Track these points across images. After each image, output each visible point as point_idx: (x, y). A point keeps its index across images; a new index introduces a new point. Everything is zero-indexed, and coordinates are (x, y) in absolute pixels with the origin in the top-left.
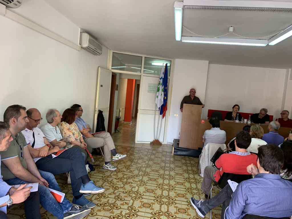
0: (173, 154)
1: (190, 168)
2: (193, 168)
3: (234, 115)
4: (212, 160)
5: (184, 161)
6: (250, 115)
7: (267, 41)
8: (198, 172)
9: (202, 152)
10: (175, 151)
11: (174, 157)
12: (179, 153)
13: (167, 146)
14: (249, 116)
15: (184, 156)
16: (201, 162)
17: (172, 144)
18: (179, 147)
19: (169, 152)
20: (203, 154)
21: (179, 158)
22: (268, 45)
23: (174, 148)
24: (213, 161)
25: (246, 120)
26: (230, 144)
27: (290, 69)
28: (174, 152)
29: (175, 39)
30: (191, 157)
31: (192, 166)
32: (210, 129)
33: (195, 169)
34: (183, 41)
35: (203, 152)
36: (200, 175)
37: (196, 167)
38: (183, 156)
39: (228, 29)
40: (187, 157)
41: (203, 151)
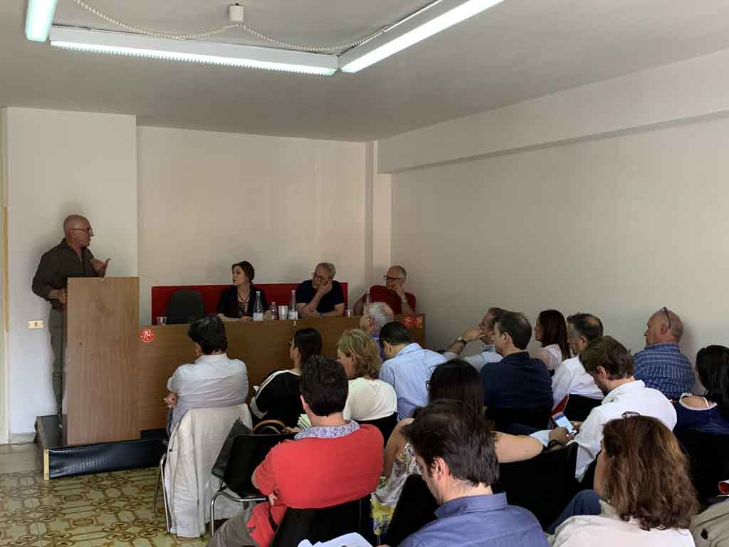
0: (46, 478)
1: (126, 516)
2: (138, 513)
3: (243, 297)
4: (217, 471)
5: (96, 495)
6: (294, 291)
7: (334, 59)
8: (160, 522)
9: (169, 447)
10: (54, 463)
11: (52, 490)
12: (71, 468)
13: (11, 452)
14: (291, 293)
15: (91, 476)
16: (167, 484)
17: (32, 439)
18: (70, 443)
19: (25, 476)
20: (172, 456)
21: (74, 487)
22: (339, 70)
23: (50, 454)
24: (221, 473)
25: (283, 310)
26: (257, 401)
27: (376, 143)
28: (51, 468)
29: (25, 35)
30: (120, 473)
31: (132, 504)
32: (192, 360)
33: (145, 513)
34: (53, 43)
35: (176, 447)
36: (172, 531)
37: (147, 503)
38: (86, 478)
39: (228, 12)
40: (107, 474)
41: (173, 443)
